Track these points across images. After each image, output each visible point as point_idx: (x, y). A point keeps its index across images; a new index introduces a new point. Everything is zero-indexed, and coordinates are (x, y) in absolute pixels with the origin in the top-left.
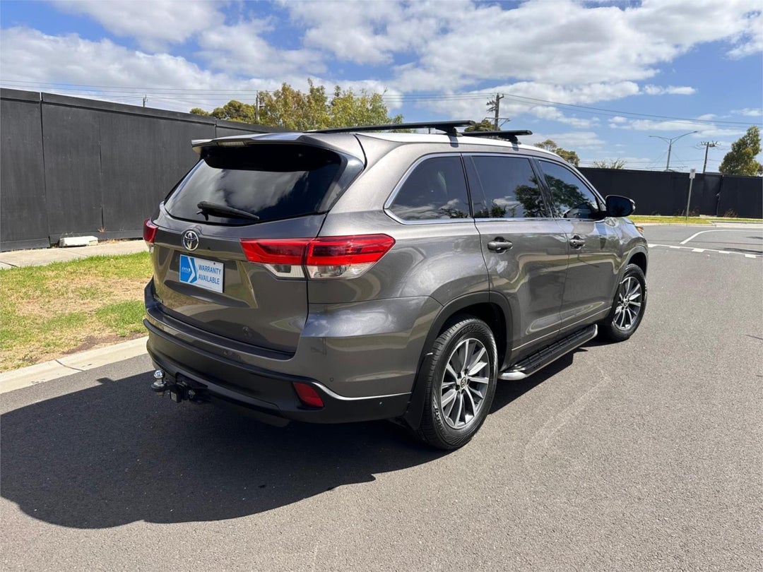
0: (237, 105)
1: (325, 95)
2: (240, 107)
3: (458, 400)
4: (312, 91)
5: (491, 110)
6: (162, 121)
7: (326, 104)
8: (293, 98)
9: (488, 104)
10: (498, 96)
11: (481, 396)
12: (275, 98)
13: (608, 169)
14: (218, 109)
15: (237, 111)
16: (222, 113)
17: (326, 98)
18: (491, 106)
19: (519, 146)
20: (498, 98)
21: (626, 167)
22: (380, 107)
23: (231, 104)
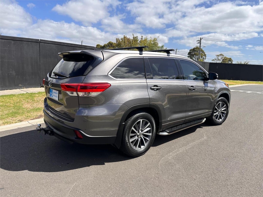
0: (111, 43)
1: (138, 39)
2: (112, 44)
3: (138, 140)
4: (134, 38)
5: (198, 43)
6: (77, 48)
7: (138, 42)
8: (127, 40)
9: (197, 41)
10: (201, 38)
11: (148, 140)
12: (121, 41)
13: (242, 64)
14: (105, 44)
15: (111, 45)
16: (106, 46)
17: (138, 40)
18: (198, 42)
19: (170, 55)
20: (201, 39)
21: (249, 64)
22: (156, 43)
23: (109, 43)
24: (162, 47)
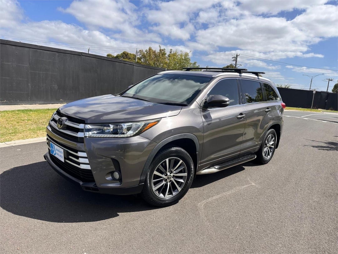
1: (166, 52)
2: (127, 54)
4: (160, 50)
5: (234, 60)
7: (166, 56)
8: (153, 53)
9: (232, 58)
10: (237, 55)
12: (146, 53)
13: (283, 88)
15: (126, 56)
18: (234, 59)
20: (237, 56)
21: (290, 88)
22: (188, 58)
23: (124, 53)
24: (195, 63)
